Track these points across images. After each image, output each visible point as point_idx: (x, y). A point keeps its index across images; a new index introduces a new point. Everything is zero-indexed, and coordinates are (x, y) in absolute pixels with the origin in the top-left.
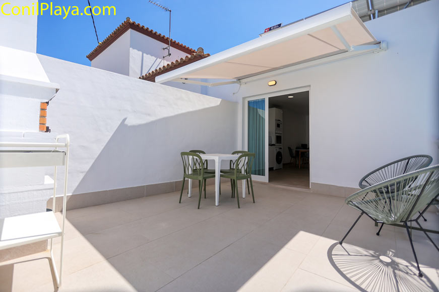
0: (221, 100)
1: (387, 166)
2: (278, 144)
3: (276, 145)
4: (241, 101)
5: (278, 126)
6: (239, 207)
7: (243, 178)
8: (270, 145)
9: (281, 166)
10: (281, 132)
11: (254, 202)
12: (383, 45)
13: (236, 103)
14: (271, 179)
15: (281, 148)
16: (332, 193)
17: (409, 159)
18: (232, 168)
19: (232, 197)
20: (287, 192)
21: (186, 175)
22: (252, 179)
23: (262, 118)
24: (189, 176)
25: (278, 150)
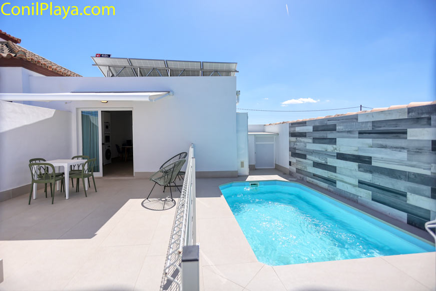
0: (55, 110)
1: (170, 160)
2: (107, 143)
3: (105, 143)
4: (74, 111)
5: (107, 127)
6: (86, 196)
7: (85, 176)
8: (103, 144)
9: (110, 161)
10: (109, 133)
11: (96, 191)
12: (171, 93)
13: (69, 112)
14: (105, 174)
15: (109, 146)
16: (147, 177)
17: (180, 154)
18: (73, 169)
19: (77, 192)
20: (118, 181)
21: (33, 181)
22: (94, 176)
23: (96, 126)
24: (36, 182)
25: (107, 148)
